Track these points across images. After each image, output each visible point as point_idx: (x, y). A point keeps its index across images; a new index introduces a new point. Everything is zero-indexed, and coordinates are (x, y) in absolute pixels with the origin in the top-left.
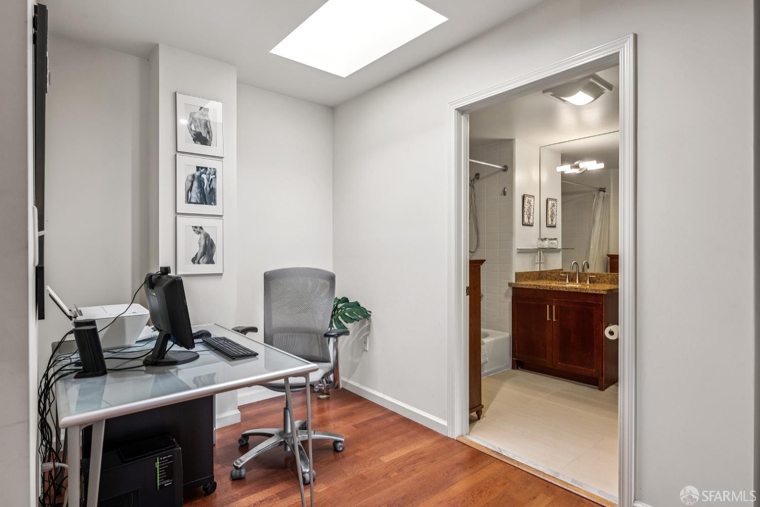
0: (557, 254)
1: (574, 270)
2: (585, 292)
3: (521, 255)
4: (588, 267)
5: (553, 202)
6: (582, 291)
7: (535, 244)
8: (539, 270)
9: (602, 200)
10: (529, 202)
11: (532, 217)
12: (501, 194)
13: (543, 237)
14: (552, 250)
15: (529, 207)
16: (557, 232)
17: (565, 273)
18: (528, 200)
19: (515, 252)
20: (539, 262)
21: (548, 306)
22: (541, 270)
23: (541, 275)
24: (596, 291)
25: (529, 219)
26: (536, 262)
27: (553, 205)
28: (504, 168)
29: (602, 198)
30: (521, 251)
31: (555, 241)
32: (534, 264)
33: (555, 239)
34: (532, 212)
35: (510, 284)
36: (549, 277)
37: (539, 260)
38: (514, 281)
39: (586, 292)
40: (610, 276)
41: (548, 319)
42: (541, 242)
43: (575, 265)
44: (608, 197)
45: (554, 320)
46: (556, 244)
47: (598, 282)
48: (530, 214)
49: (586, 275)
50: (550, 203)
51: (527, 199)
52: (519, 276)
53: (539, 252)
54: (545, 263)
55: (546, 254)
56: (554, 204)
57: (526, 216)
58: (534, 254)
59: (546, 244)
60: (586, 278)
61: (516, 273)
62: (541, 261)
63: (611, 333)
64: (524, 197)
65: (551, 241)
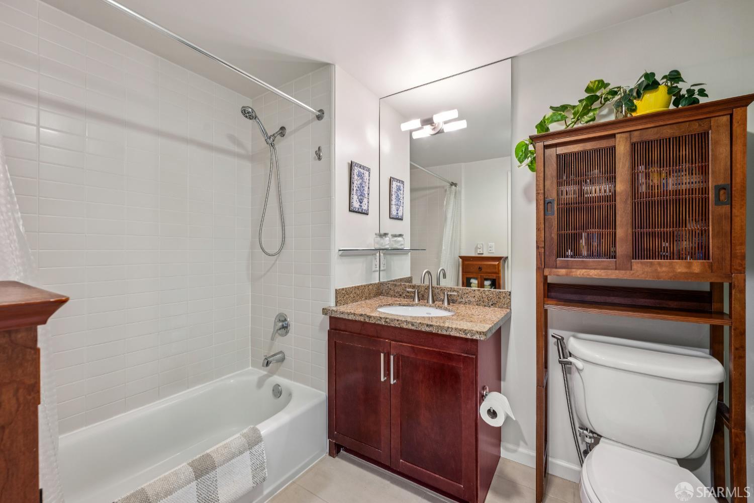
0: (404, 257)
1: (427, 283)
2: (444, 333)
3: (346, 260)
4: (445, 276)
5: (398, 184)
6: (440, 332)
7: (371, 242)
8: (377, 281)
9: (454, 195)
10: (360, 176)
11: (365, 201)
12: (315, 158)
13: (382, 232)
14: (397, 251)
15: (361, 184)
16: (404, 227)
17: (414, 287)
18: (359, 172)
19: (335, 254)
20: (378, 269)
21: (382, 355)
22: (382, 280)
23: (380, 291)
24: (466, 334)
25: (361, 203)
26: (374, 269)
27: (399, 189)
28: (318, 113)
29: (454, 193)
30: (346, 253)
31: (400, 239)
32: (370, 272)
33: (400, 235)
34: (366, 192)
35: (325, 311)
36: (392, 292)
37: (378, 266)
38: (332, 304)
39: (448, 333)
40: (477, 292)
41: (382, 379)
42: (379, 239)
43: (427, 274)
44: (460, 192)
45: (392, 382)
46: (403, 243)
47: (460, 303)
48: (362, 195)
49: (442, 290)
50: (395, 184)
51: (356, 170)
52: (343, 295)
53: (378, 254)
54: (388, 270)
55: (388, 257)
56: (400, 187)
57: (355, 198)
58: (369, 257)
59: (387, 242)
60: (442, 295)
61: (336, 290)
62: (382, 268)
63: (493, 414)
64: (351, 166)
65: (395, 239)
